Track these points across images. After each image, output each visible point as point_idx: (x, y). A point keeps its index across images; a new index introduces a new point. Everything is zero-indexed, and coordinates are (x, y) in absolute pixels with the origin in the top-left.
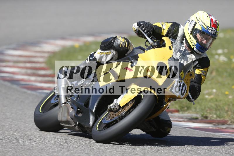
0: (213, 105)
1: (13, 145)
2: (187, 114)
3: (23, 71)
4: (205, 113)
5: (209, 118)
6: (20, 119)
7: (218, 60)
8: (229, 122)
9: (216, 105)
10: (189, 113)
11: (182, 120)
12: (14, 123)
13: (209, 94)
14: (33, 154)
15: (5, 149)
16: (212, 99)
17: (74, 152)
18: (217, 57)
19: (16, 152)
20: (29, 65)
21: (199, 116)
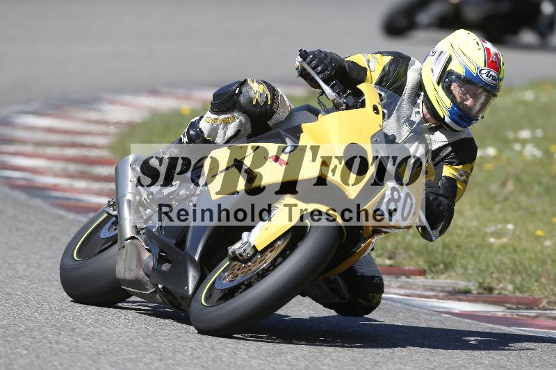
0: (507, 261)
1: (30, 340)
2: (444, 281)
3: (58, 166)
4: (488, 280)
5: (496, 292)
6: (49, 280)
7: (520, 153)
8: (544, 303)
9: (513, 261)
10: (449, 277)
11: (431, 293)
12: (33, 288)
13: (498, 235)
14: (79, 363)
15: (11, 349)
16: (504, 246)
17: (175, 362)
18: (517, 147)
19: (38, 357)
20: (70, 152)
21: (473, 286)
